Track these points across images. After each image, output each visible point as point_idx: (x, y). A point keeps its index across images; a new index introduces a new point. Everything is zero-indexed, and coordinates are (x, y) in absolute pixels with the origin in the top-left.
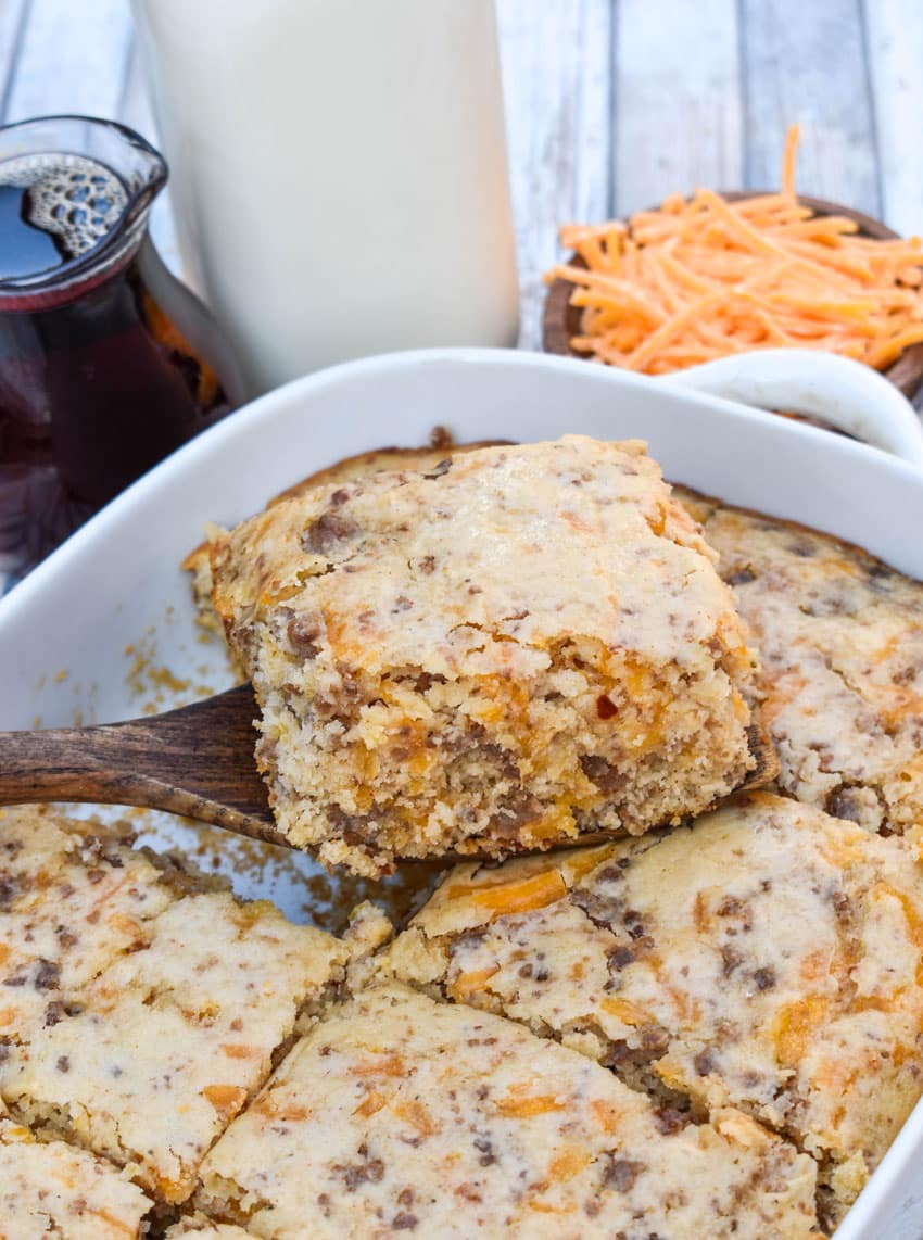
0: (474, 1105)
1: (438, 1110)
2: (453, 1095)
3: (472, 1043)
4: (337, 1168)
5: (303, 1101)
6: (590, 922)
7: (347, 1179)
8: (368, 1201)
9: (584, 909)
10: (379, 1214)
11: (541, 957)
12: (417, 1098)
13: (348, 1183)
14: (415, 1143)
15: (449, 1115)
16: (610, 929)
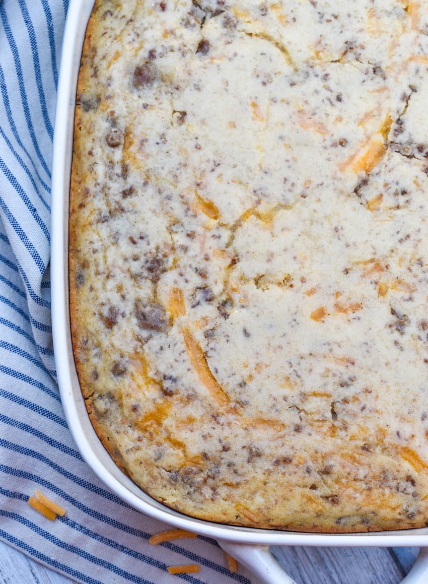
0: (421, 271)
1: (409, 279)
2: (410, 270)
3: (401, 241)
4: (390, 326)
5: (355, 300)
6: (405, 157)
7: (397, 329)
8: (412, 335)
9: (399, 152)
10: (419, 338)
11: (397, 183)
12: (397, 278)
13: (399, 330)
14: (410, 299)
15: (414, 280)
16: (415, 157)
